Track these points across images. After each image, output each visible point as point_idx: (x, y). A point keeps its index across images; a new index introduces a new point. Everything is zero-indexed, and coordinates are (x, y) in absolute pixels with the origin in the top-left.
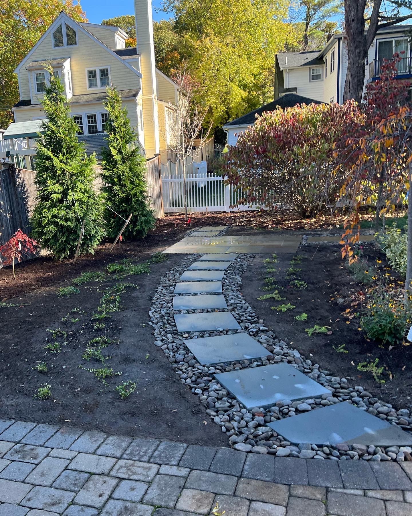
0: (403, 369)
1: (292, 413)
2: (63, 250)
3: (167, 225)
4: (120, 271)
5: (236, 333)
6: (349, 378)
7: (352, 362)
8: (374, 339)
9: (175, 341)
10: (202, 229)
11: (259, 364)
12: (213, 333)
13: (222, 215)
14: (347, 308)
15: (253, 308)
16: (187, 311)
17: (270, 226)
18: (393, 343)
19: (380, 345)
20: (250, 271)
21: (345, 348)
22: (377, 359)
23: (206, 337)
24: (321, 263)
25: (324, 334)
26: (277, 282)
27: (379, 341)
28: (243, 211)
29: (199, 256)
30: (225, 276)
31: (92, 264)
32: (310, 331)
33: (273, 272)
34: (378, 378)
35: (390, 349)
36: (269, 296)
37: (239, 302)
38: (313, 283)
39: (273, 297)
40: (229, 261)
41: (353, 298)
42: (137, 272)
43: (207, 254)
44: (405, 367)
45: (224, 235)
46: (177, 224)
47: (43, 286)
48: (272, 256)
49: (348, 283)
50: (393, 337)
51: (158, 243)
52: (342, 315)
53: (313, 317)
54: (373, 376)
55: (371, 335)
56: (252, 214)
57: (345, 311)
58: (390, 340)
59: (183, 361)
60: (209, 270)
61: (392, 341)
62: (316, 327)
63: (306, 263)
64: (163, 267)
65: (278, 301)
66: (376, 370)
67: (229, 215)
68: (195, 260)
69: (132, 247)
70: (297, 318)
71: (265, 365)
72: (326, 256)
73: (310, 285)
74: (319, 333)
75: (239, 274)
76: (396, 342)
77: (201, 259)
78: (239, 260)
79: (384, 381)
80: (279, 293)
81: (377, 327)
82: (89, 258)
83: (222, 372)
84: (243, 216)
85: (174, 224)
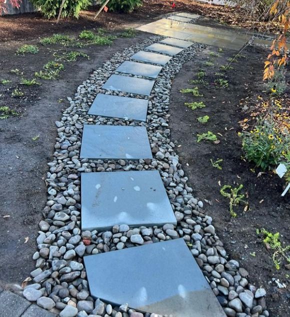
0: (261, 202)
1: (120, 246)
2: (50, 10)
3: (158, 5)
4: (89, 39)
5: (138, 125)
6: (207, 201)
7: (219, 182)
8: (250, 161)
9: (76, 125)
10: (180, 14)
11: (133, 167)
12: (117, 121)
13: (203, 6)
14: (246, 118)
15: (171, 99)
16: (114, 92)
17: (233, 22)
18: (265, 169)
19: (252, 168)
20: (193, 61)
21: (220, 164)
22: (242, 186)
23: (109, 124)
24: (253, 65)
25: (212, 142)
26: (207, 77)
27: (252, 164)
28: (221, 6)
29: (163, 38)
30: (169, 63)
31: (73, 27)
32: (201, 137)
33: (210, 66)
34: (233, 209)
35: (258, 176)
36: (189, 90)
37: (162, 91)
38: (234, 84)
39: (192, 93)
40: (183, 48)
41: (257, 108)
42: (100, 43)
43: (170, 37)
44: (263, 200)
45: (194, 23)
46: (165, 6)
47: (16, 39)
48: (219, 49)
49: (261, 91)
50: (266, 163)
51: (139, 19)
52: (239, 124)
53: (213, 121)
54: (230, 205)
55: (248, 157)
56: (226, 9)
57: (243, 119)
58: (262, 166)
59: (67, 149)
60: (161, 54)
61: (264, 166)
62: (209, 133)
63: (241, 62)
64: (126, 42)
65: (195, 97)
66: (235, 198)
67: (209, 7)
68: (156, 42)
69: (115, 19)
70: (199, 119)
71: (138, 170)
72: (260, 58)
73: (231, 85)
74: (208, 140)
75: (183, 62)
76: (268, 168)
77: (163, 41)
78: (191, 48)
79: (235, 215)
80: (200, 89)
81: (253, 152)
82: (73, 22)
83: (93, 171)
84: (219, 9)
85: (163, 5)
